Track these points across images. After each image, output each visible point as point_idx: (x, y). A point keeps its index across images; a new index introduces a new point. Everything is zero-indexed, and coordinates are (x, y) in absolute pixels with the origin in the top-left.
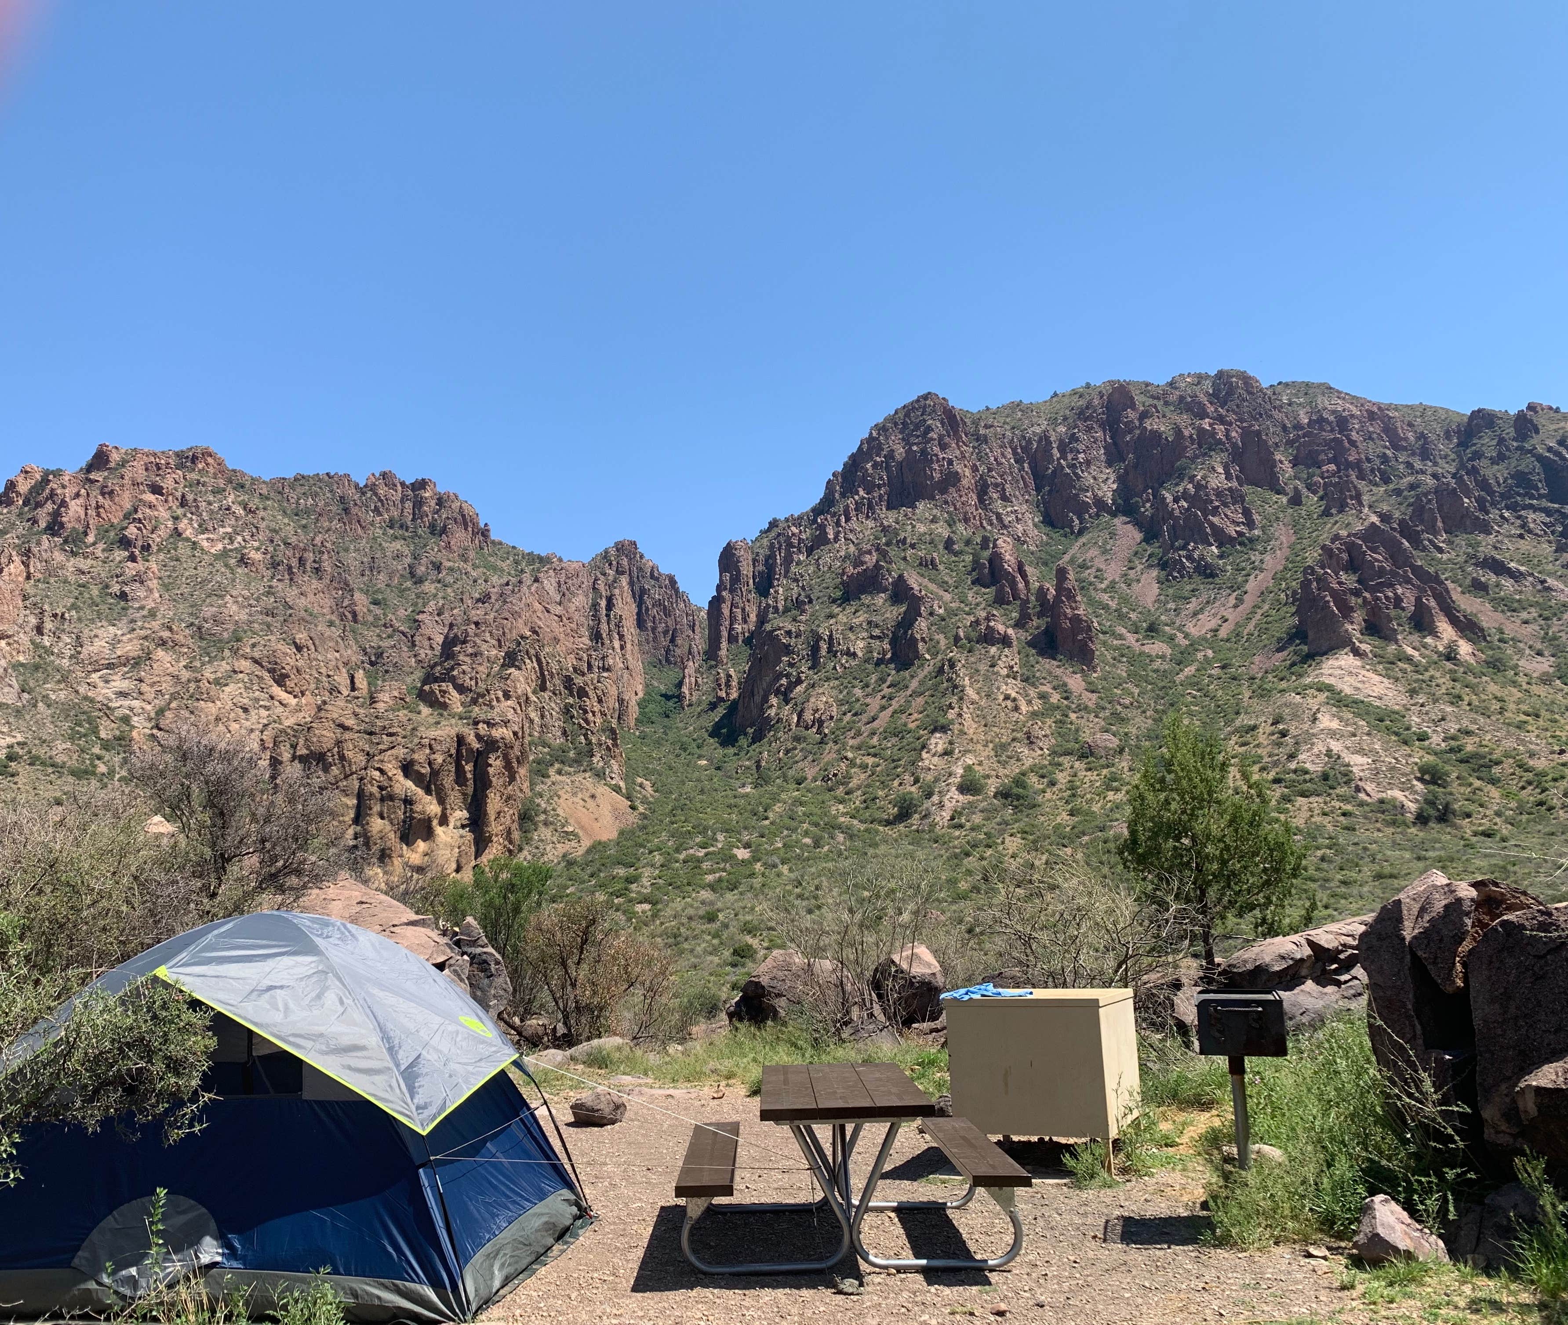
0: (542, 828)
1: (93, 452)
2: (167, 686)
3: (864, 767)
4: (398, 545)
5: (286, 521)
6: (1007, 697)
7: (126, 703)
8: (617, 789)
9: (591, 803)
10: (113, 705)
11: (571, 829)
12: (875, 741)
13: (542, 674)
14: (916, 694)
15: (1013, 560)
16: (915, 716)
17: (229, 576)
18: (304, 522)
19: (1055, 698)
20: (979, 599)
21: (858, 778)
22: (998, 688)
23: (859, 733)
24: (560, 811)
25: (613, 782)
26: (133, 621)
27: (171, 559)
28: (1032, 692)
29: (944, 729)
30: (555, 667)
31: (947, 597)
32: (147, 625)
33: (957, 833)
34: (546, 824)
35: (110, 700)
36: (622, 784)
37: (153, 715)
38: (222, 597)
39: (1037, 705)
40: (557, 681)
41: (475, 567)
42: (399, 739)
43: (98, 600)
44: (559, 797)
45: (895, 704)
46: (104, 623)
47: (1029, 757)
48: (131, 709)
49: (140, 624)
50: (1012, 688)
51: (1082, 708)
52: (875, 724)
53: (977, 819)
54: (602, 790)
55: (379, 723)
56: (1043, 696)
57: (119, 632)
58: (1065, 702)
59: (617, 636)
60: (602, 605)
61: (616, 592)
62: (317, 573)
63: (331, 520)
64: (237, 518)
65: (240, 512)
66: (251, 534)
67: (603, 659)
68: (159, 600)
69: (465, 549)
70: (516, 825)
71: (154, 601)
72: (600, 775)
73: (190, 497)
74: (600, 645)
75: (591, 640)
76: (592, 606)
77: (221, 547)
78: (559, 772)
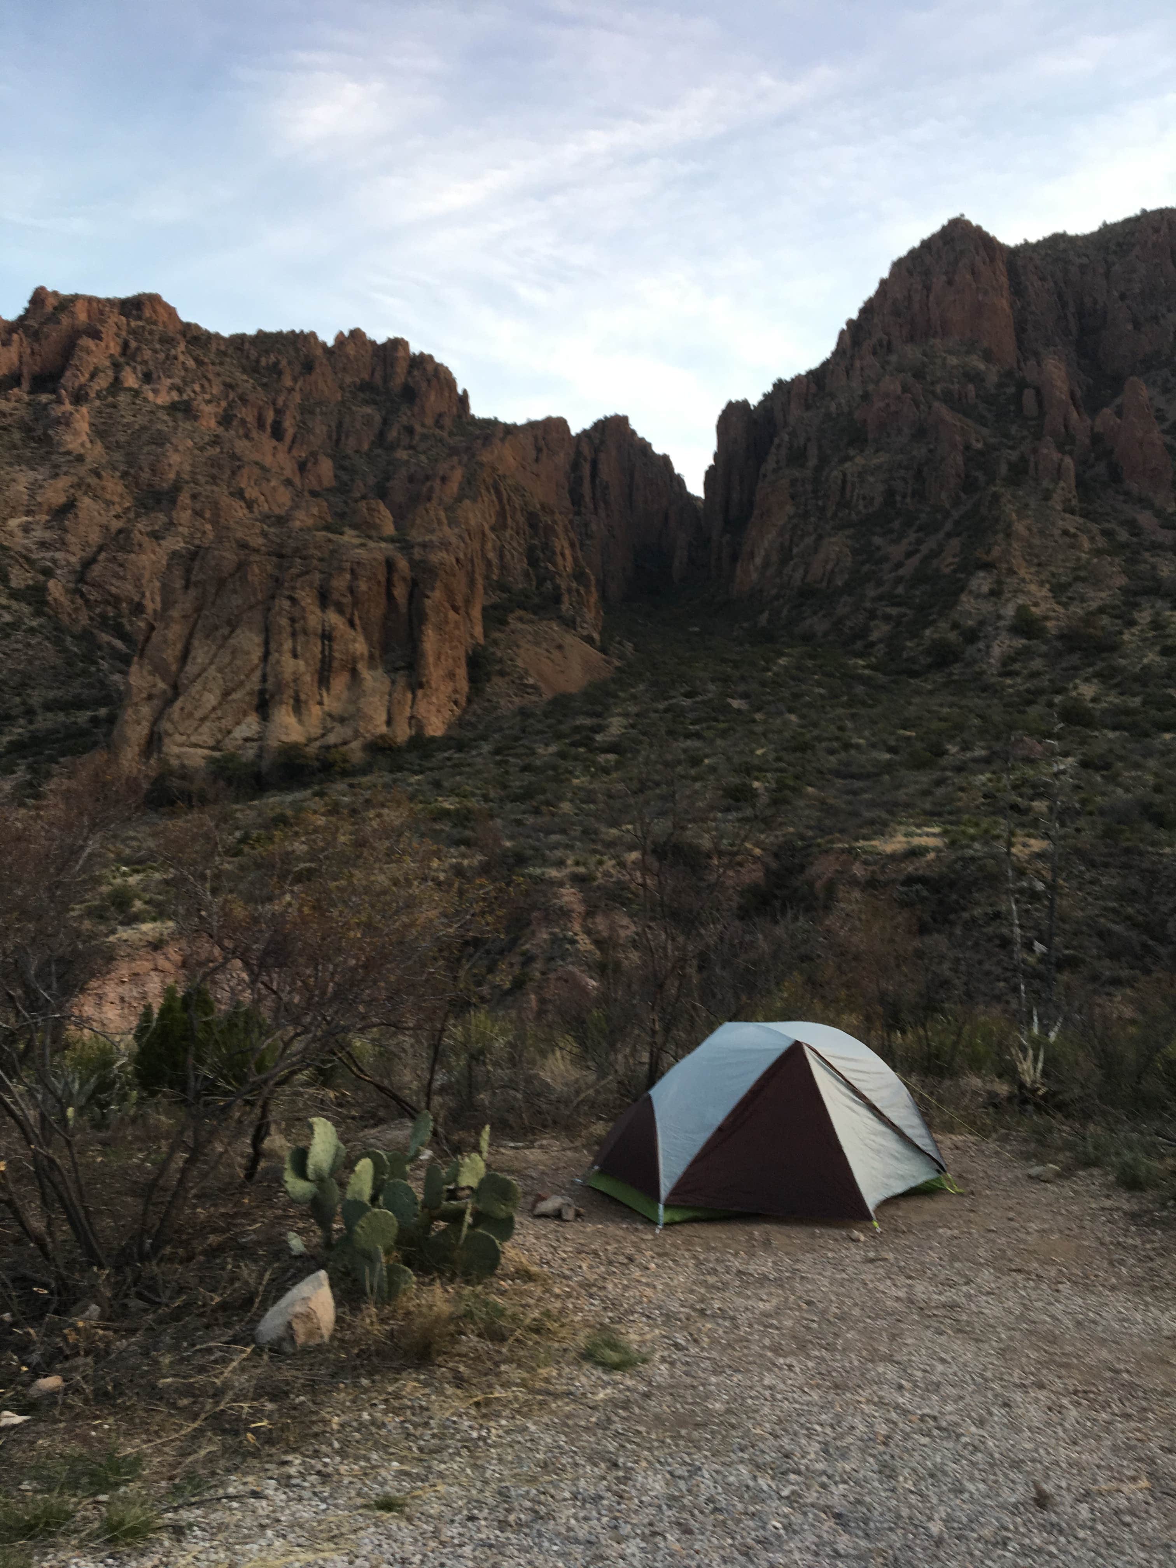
0: (496, 680)
1: (29, 295)
2: (95, 537)
3: (887, 618)
4: (368, 410)
5: (245, 377)
6: (1065, 533)
7: (49, 555)
8: (589, 640)
9: (556, 654)
10: (34, 556)
11: (531, 681)
12: (900, 590)
13: (503, 509)
14: (949, 535)
15: (1065, 388)
16: (950, 560)
17: (171, 424)
18: (265, 380)
19: (1123, 535)
20: (1025, 433)
21: (880, 631)
22: (1053, 524)
23: (879, 583)
24: (519, 663)
25: (585, 633)
26: (56, 466)
27: (107, 406)
28: (1094, 527)
29: (988, 566)
30: (517, 502)
31: (985, 431)
32: (72, 471)
33: (1009, 681)
34: (502, 674)
35: (31, 551)
36: (596, 636)
37: (78, 568)
38: (162, 445)
39: (1101, 542)
40: (521, 519)
41: (451, 434)
42: (315, 562)
43: (19, 443)
44: (518, 646)
45: (924, 549)
46: (24, 467)
47: (1098, 598)
48: (54, 561)
49: (64, 469)
50: (1072, 523)
51: (1156, 547)
52: (901, 572)
53: (1037, 664)
54: (569, 639)
55: (292, 543)
56: (1106, 533)
57: (40, 477)
58: (1135, 539)
59: (602, 505)
60: (586, 469)
61: (602, 456)
62: (277, 433)
63: (295, 380)
64: (186, 370)
65: (191, 363)
66: (202, 386)
67: (586, 525)
68: (89, 445)
69: (441, 415)
70: (462, 672)
71: (83, 445)
72: (570, 624)
73: (133, 344)
74: (583, 509)
75: (573, 504)
76: (575, 466)
77: (168, 399)
78: (521, 619)
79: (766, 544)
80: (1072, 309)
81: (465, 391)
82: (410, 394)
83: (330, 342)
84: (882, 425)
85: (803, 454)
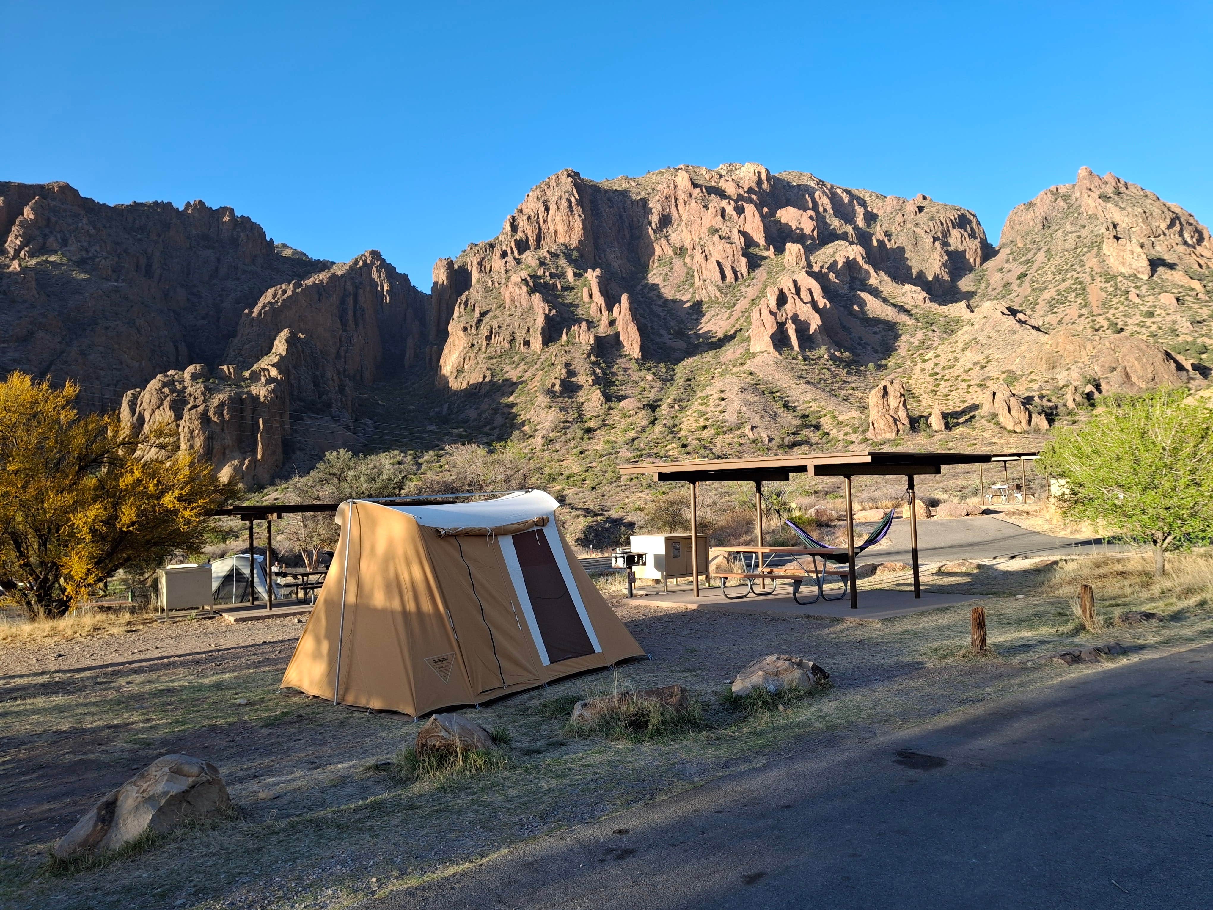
4: (208, 253)
8: (347, 427)
24: (310, 442)
25: (345, 423)
26: (20, 311)
32: (30, 314)
36: (351, 425)
38: (83, 294)
41: (263, 269)
47: (593, 410)
49: (24, 313)
54: (337, 428)
59: (361, 321)
60: (350, 301)
61: (361, 291)
62: (149, 273)
63: (159, 235)
64: (90, 236)
65: (92, 231)
66: (101, 247)
67: (350, 338)
68: (37, 296)
69: (255, 256)
70: (280, 450)
71: (33, 296)
72: (336, 419)
73: (53, 219)
74: (348, 328)
75: (342, 325)
76: (343, 302)
77: (79, 256)
78: (310, 417)
79: (453, 360)
80: (627, 224)
81: (271, 239)
82: (234, 242)
83: (181, 209)
84: (513, 300)
85: (473, 310)
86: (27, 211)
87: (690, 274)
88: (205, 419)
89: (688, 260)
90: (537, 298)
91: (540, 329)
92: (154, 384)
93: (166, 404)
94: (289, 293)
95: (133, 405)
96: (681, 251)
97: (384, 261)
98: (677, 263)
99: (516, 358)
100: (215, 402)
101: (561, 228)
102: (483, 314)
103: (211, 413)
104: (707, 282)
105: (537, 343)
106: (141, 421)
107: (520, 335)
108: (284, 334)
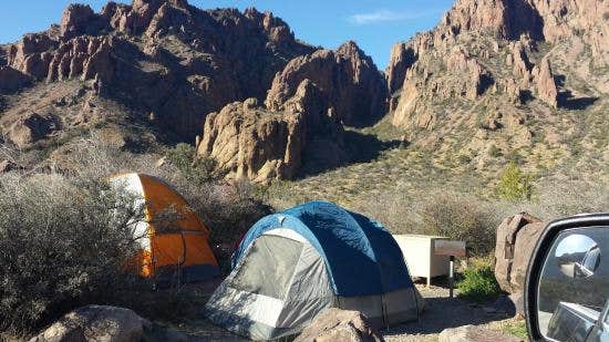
21: (444, 147)
31: (492, 70)
39: (528, 120)
45: (464, 117)
47: (521, 142)
51: (548, 122)
52: (454, 125)
56: (530, 116)
63: (230, 28)
69: (284, 42)
75: (334, 84)
79: (406, 106)
81: (293, 32)
83: (243, 12)
84: (453, 65)
85: (422, 73)
86: (160, 10)
87: (588, 48)
88: (255, 134)
89: (585, 38)
90: (472, 63)
91: (475, 85)
92: (225, 109)
93: (232, 123)
94: (304, 62)
95: (212, 123)
96: (578, 33)
97: (357, 48)
98: (576, 40)
99: (455, 105)
100: (262, 122)
101: (486, 17)
102: (430, 75)
103: (259, 129)
104: (604, 53)
105: (472, 93)
106: (216, 133)
107: (458, 90)
108: (304, 82)
